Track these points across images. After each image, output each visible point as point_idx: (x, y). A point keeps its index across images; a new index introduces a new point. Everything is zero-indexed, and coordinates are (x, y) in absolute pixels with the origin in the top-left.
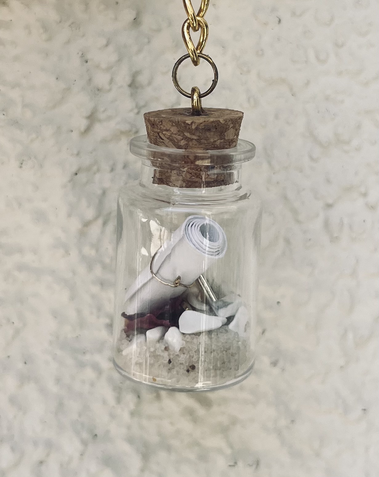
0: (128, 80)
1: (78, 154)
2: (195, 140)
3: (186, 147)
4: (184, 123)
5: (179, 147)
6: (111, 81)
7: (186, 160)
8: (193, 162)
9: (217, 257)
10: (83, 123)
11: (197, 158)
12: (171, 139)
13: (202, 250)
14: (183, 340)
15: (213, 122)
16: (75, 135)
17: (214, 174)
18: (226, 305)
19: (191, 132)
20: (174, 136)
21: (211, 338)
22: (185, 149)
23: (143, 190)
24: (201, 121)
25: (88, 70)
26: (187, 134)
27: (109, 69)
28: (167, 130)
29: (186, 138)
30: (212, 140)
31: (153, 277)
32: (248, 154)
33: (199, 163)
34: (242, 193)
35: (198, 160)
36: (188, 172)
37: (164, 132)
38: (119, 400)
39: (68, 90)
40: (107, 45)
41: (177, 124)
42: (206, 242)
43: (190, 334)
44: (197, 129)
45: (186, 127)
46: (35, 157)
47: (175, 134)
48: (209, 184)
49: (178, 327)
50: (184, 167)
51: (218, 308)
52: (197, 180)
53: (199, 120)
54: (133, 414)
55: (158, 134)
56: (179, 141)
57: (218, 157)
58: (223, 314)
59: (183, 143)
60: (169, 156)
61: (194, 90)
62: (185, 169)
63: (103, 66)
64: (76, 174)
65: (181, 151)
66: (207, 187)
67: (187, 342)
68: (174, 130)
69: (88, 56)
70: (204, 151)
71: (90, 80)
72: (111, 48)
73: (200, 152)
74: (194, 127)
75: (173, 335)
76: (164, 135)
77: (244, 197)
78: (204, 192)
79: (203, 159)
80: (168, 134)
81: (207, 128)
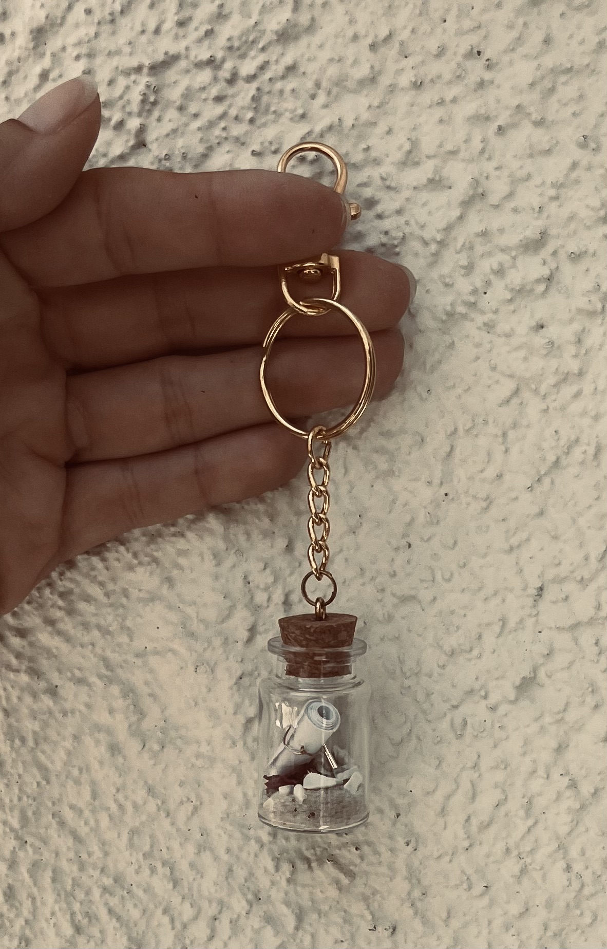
0: (282, 599)
1: (242, 661)
2: (314, 640)
3: (307, 646)
4: (305, 627)
5: (302, 646)
6: (269, 599)
7: (306, 656)
8: (312, 658)
9: (331, 731)
10: (245, 635)
11: (315, 655)
12: (296, 640)
13: (321, 727)
14: (305, 793)
15: (328, 626)
16: (240, 645)
17: (330, 667)
18: (343, 770)
19: (311, 635)
20: (298, 637)
21: (327, 793)
22: (307, 647)
23: (279, 681)
24: (317, 626)
25: (250, 591)
26: (308, 636)
27: (266, 589)
28: (293, 633)
29: (306, 639)
30: (327, 641)
31: (285, 748)
32: (361, 651)
33: (316, 658)
34: (357, 680)
35: (316, 656)
36: (308, 665)
37: (291, 634)
38: (277, 868)
39: (232, 608)
40: (265, 569)
41: (300, 628)
42: (324, 721)
43: (310, 790)
44: (315, 631)
45: (307, 630)
46: (208, 664)
47: (299, 636)
48: (326, 675)
49: (302, 784)
50: (305, 662)
51: (338, 773)
52: (316, 671)
53: (318, 624)
54: (289, 881)
55: (287, 636)
56: (301, 641)
57: (331, 653)
58: (341, 776)
59: (304, 643)
60: (294, 653)
61: (318, 600)
62: (306, 664)
63: (262, 586)
64: (241, 678)
65: (303, 650)
66: (324, 677)
67: (308, 795)
68: (298, 632)
69: (250, 579)
70: (322, 649)
71: (252, 598)
72: (268, 571)
73: (317, 650)
74: (312, 630)
75: (298, 790)
76: (291, 636)
77: (359, 684)
78: (322, 681)
79: (321, 655)
80: (293, 635)
81: (323, 631)
